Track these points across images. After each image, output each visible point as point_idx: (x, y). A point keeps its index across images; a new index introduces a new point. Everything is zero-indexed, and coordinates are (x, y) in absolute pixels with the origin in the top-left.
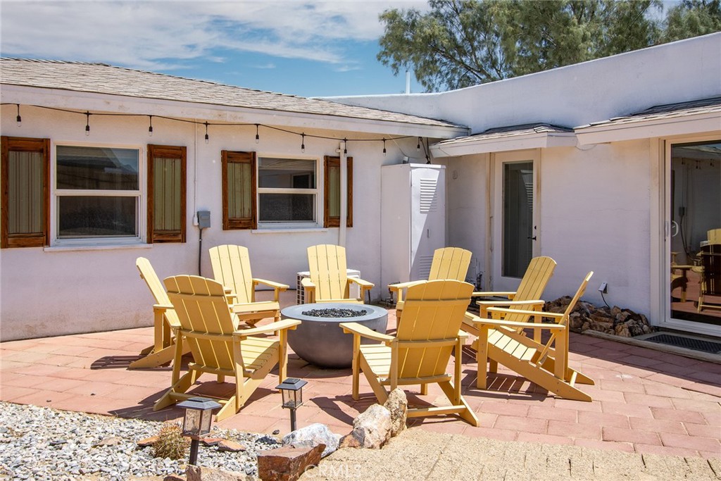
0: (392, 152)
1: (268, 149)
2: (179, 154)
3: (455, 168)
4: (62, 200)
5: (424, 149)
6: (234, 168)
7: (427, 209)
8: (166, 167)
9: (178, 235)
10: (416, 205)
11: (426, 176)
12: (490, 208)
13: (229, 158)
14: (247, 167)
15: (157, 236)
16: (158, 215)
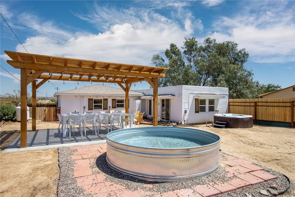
0: (134, 98)
1: (117, 98)
2: (107, 99)
3: (143, 101)
4: (94, 105)
5: (139, 98)
6: (113, 101)
7: (138, 106)
8: (105, 101)
9: (107, 109)
10: (137, 105)
11: (138, 102)
12: (148, 107)
13: (113, 100)
14: (115, 101)
15: (104, 109)
16: (104, 107)
